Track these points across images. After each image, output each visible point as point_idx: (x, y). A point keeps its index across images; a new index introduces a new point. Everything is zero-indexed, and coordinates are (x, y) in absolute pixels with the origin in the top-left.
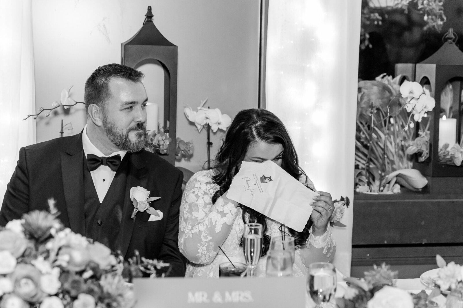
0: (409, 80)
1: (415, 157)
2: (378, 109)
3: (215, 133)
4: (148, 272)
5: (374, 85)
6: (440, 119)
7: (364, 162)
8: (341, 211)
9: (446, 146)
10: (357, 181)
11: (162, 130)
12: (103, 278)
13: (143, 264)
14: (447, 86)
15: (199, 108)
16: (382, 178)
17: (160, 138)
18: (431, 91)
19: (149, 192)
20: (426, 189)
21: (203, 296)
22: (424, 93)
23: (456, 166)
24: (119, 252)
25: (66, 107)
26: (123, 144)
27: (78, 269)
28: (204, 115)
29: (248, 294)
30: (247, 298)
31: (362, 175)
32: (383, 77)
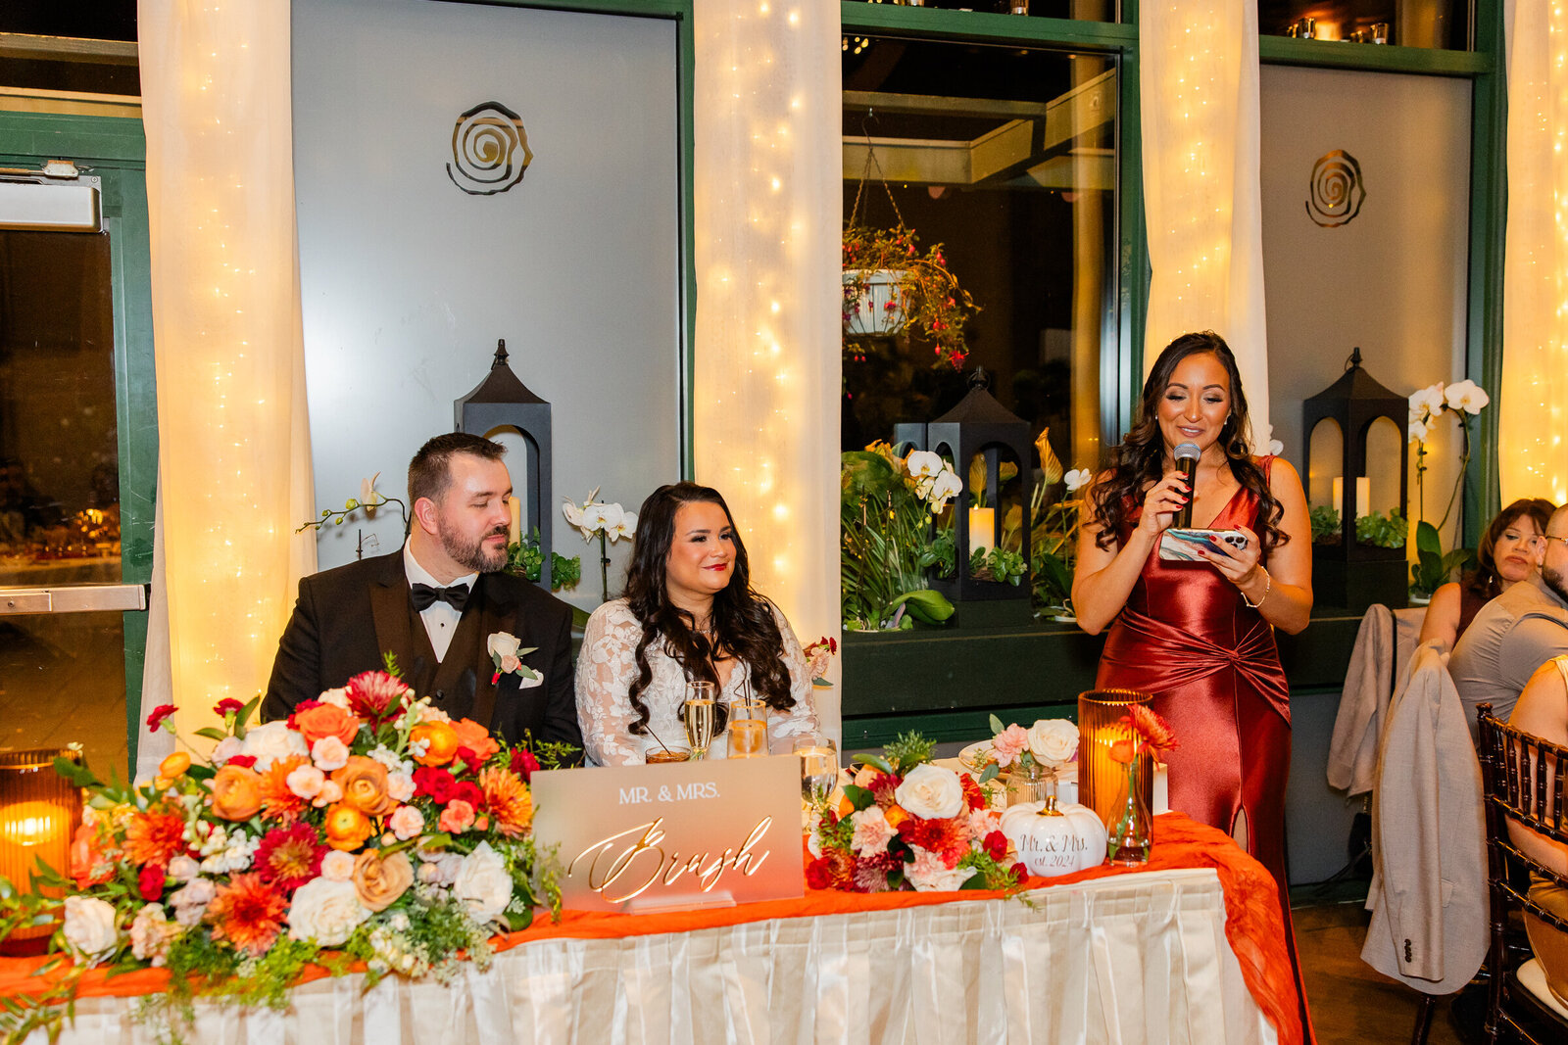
0: (916, 449)
1: (931, 571)
2: (870, 497)
3: (614, 543)
4: (546, 762)
5: (863, 458)
6: (970, 509)
7: (854, 584)
8: (824, 660)
9: (981, 551)
10: (845, 611)
11: (526, 541)
12: (483, 771)
13: (538, 751)
14: (977, 457)
15: (586, 503)
16: (882, 608)
17: (526, 554)
18: (953, 465)
19: (519, 641)
20: (952, 621)
21: (642, 793)
22: (945, 469)
23: (998, 583)
24: (499, 733)
25: (369, 508)
26: (473, 561)
27: (441, 761)
28: (596, 515)
29: (711, 786)
30: (711, 793)
31: (851, 603)
32: (876, 446)
